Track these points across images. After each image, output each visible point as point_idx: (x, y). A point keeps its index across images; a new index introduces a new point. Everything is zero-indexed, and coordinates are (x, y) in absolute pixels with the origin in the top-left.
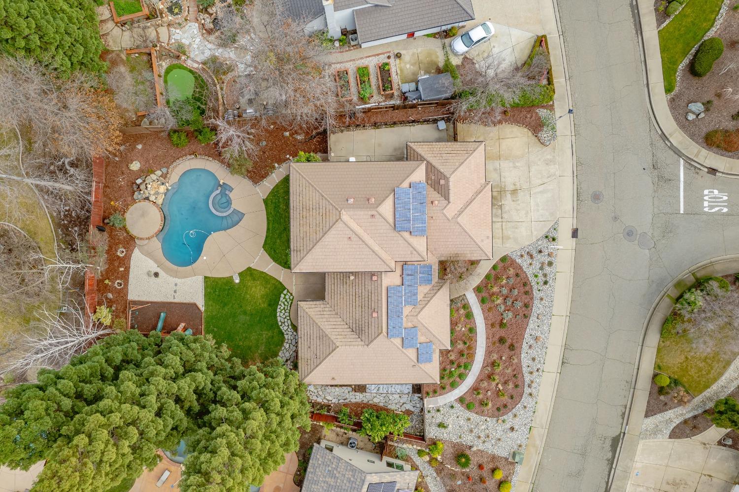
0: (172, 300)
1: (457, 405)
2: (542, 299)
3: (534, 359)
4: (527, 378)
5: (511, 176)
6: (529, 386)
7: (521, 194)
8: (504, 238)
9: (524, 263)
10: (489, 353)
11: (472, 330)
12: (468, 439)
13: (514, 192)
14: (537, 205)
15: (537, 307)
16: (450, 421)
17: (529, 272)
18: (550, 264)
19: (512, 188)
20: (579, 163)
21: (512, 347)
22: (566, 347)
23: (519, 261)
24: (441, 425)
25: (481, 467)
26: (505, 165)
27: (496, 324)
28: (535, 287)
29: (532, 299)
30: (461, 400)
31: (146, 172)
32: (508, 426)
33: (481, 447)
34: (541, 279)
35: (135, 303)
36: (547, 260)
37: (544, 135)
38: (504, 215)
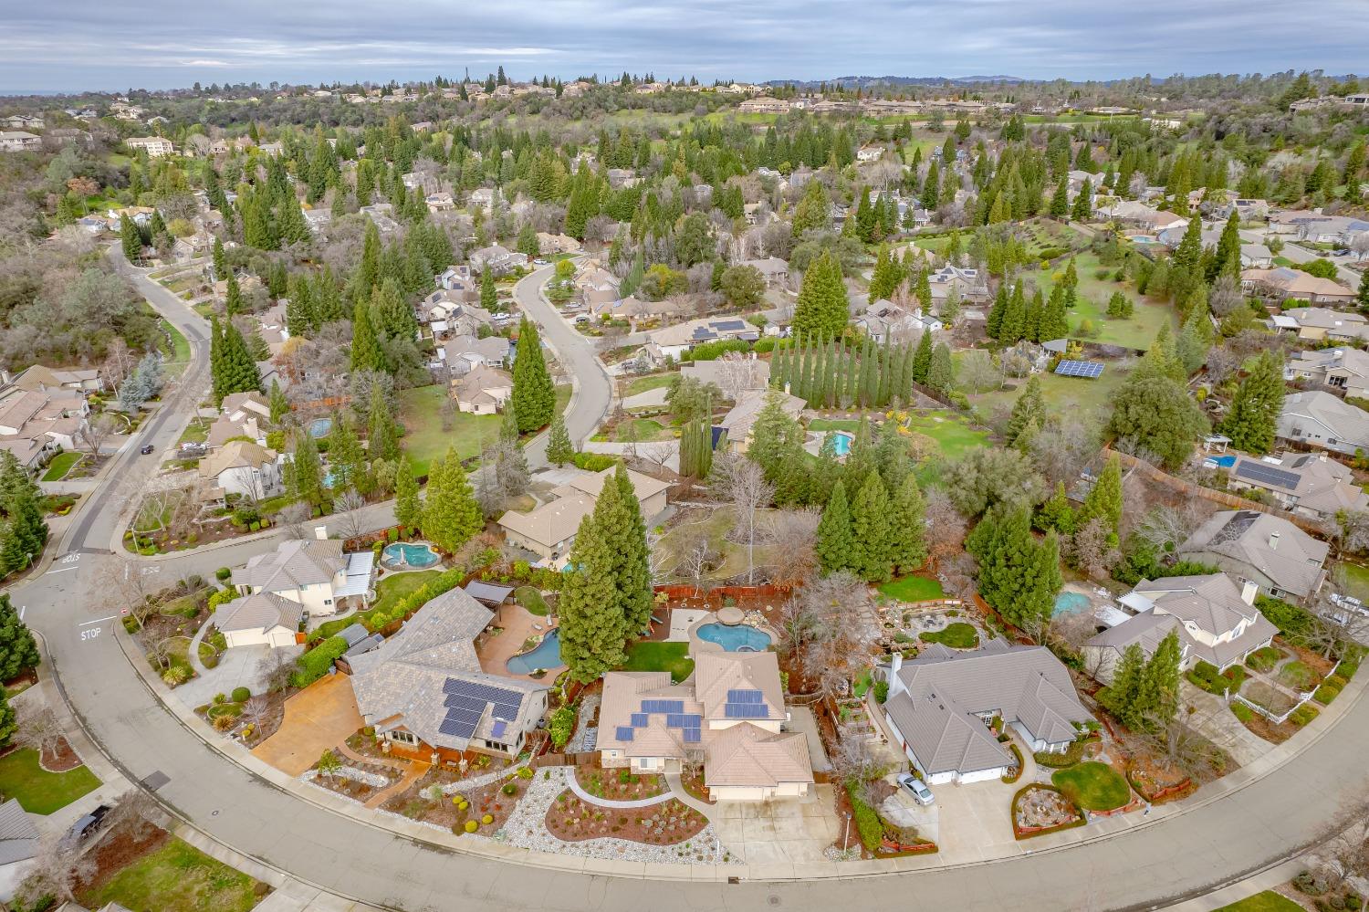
0: (672, 627)
1: (564, 788)
2: (663, 852)
3: (601, 848)
4: (581, 843)
5: (789, 825)
6: (572, 846)
7: (772, 833)
8: (726, 820)
9: (702, 835)
10: (613, 810)
11: (636, 798)
12: (528, 798)
13: (773, 828)
14: (761, 847)
15: (653, 849)
16: (550, 783)
17: (693, 841)
18: (700, 858)
19: (777, 825)
20: (809, 884)
21: (615, 829)
22: (609, 878)
23: (703, 831)
24: (547, 776)
25: (499, 807)
26: (799, 820)
27: (640, 815)
28: (676, 846)
29: (664, 844)
30: (569, 791)
31: (766, 614)
32: (534, 830)
33: (518, 809)
34: (684, 851)
35: (671, 611)
36: (705, 855)
37: (834, 851)
38: (748, 821)
